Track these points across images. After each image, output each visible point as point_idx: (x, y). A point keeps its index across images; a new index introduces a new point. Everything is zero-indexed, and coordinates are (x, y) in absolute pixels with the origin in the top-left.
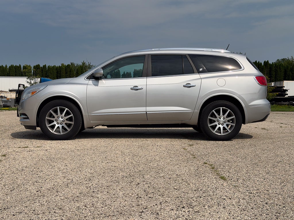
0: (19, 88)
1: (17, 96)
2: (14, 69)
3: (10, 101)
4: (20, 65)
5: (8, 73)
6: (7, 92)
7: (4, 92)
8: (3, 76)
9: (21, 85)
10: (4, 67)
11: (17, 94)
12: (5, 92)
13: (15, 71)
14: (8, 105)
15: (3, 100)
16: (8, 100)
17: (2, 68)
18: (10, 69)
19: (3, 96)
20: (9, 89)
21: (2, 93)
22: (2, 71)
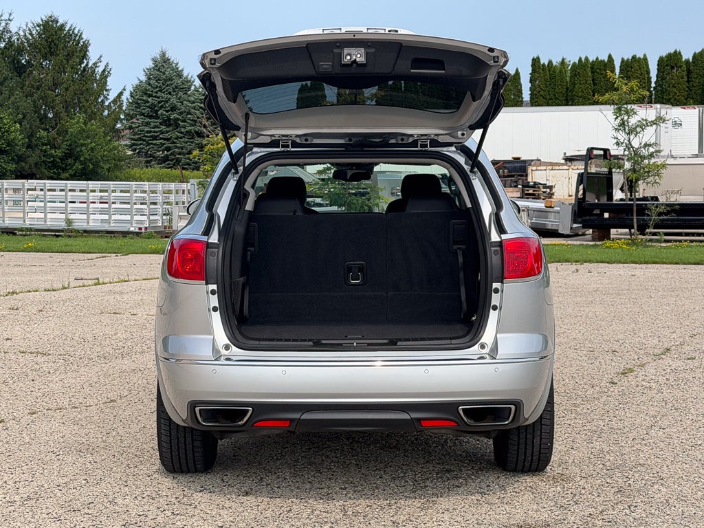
2: (590, 74)
3: (558, 212)
4: (610, 56)
5: (568, 89)
6: (557, 168)
7: (544, 168)
11: (581, 187)
12: (550, 167)
13: (593, 80)
14: (549, 227)
15: (531, 205)
16: (551, 207)
17: (549, 71)
18: (575, 75)
19: (540, 184)
20: (565, 154)
21: (539, 168)
22: (547, 83)
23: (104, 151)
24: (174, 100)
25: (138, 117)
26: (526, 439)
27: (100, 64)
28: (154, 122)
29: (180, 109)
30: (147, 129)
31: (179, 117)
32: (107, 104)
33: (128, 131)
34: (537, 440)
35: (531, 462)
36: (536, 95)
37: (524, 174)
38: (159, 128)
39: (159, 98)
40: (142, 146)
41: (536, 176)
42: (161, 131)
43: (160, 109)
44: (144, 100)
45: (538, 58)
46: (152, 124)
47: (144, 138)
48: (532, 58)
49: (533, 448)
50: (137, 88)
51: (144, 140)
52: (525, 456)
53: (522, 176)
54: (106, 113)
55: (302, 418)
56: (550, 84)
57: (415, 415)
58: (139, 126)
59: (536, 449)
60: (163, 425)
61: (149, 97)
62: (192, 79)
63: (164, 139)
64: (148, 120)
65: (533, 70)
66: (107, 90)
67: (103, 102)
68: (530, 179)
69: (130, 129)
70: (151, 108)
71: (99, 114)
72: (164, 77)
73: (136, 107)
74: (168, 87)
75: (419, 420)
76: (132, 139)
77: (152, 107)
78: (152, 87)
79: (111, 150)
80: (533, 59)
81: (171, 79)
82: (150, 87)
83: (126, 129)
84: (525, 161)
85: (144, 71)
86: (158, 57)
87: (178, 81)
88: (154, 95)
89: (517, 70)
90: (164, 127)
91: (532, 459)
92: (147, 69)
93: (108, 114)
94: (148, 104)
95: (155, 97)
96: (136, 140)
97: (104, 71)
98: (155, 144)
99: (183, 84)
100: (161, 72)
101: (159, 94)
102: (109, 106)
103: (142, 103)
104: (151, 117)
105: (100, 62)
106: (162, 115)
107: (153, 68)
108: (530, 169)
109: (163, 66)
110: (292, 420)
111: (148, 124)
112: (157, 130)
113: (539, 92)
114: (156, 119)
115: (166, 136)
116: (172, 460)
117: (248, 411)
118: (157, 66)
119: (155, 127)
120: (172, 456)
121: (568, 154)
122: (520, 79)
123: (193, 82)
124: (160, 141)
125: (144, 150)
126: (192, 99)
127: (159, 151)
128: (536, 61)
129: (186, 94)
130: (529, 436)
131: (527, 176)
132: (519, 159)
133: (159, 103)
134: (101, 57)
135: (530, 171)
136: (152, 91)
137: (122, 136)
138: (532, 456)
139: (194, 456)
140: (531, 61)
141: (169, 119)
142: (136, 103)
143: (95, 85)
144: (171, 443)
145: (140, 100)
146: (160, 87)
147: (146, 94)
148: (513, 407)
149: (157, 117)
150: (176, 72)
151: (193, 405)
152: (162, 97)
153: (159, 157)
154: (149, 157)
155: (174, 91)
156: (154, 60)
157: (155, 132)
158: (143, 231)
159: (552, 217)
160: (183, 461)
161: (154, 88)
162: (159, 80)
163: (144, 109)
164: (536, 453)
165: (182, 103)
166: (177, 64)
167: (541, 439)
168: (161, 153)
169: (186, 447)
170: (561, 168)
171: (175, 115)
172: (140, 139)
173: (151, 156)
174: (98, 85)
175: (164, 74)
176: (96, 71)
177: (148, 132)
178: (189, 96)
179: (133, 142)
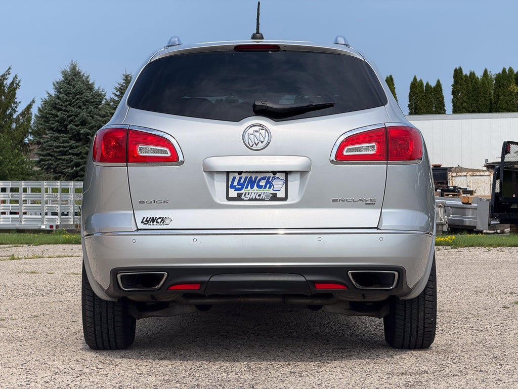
0: (503, 158)
1: (498, 190)
3: (475, 209)
5: (490, 100)
6: (478, 173)
7: (464, 174)
8: (474, 112)
9: (512, 146)
10: (478, 78)
11: (498, 182)
12: (470, 173)
14: (467, 224)
15: (448, 202)
16: (468, 203)
17: (472, 82)
18: (500, 86)
19: (461, 188)
20: (487, 160)
21: (460, 174)
22: (470, 95)
23: (12, 165)
24: (84, 114)
25: (46, 131)
26: (412, 314)
27: (8, 76)
28: (63, 137)
29: (90, 124)
30: (55, 144)
31: (89, 131)
32: (15, 116)
33: (36, 146)
34: (421, 314)
35: (417, 337)
36: (459, 107)
37: (445, 182)
38: (68, 143)
39: (68, 112)
40: (50, 162)
41: (456, 181)
42: (71, 146)
43: (70, 123)
44: (53, 114)
45: (460, 69)
46: (61, 139)
47: (53, 154)
48: (454, 69)
49: (418, 323)
50: (46, 103)
51: (52, 156)
52: (411, 331)
53: (442, 183)
54: (14, 126)
55: (210, 280)
56: (473, 96)
57: (310, 278)
58: (48, 141)
59: (421, 323)
60: (87, 301)
61: (58, 111)
62: (103, 93)
63: (73, 154)
64: (57, 135)
65: (455, 81)
66: (15, 103)
67: (11, 115)
68: (450, 184)
69: (39, 145)
70: (61, 123)
71: (7, 126)
72: (74, 90)
73: (45, 121)
74: (78, 101)
75: (314, 282)
76: (40, 155)
77: (62, 121)
78: (61, 100)
79: (18, 164)
80: (456, 71)
81: (81, 93)
82: (59, 101)
83: (34, 144)
84: (445, 169)
85: (54, 85)
86: (69, 70)
87: (88, 95)
88: (64, 108)
89: (438, 82)
90: (73, 142)
91: (417, 334)
92: (57, 83)
93: (16, 127)
94: (57, 118)
95: (65, 111)
96: (44, 156)
97: (12, 83)
98: (63, 160)
99: (93, 97)
100: (71, 85)
101: (69, 108)
102: (18, 119)
103: (51, 117)
104: (60, 131)
105: (9, 74)
106: (71, 129)
107: (63, 81)
108: (450, 175)
109: (73, 79)
110: (201, 283)
111: (56, 139)
112: (66, 144)
113: (462, 104)
114: (65, 133)
115: (76, 151)
116: (95, 335)
117: (163, 275)
118: (66, 79)
119: (64, 142)
120: (95, 330)
121: (490, 161)
122: (441, 90)
123: (105, 95)
124: (70, 156)
125: (52, 166)
126: (103, 113)
127: (68, 167)
128: (458, 73)
129: (97, 108)
130: (414, 311)
131: (447, 182)
132: (439, 166)
133: (69, 117)
134: (10, 68)
135: (450, 177)
136: (62, 105)
137: (30, 151)
138: (417, 331)
139: (115, 331)
140: (453, 73)
141: (79, 134)
142: (44, 116)
143: (3, 97)
144: (94, 318)
145: (49, 114)
146: (69, 101)
147: (55, 108)
148: (396, 273)
149: (66, 132)
150: (86, 85)
151: (115, 272)
152: (72, 111)
153: (68, 172)
154: (57, 173)
155: (85, 105)
156: (64, 73)
157: (64, 147)
158: (54, 228)
159: (469, 213)
160: (105, 336)
161: (64, 102)
162: (69, 93)
163: (52, 124)
164: (421, 327)
165: (93, 117)
166: (88, 77)
167: (425, 313)
168: (70, 169)
169: (107, 321)
170: (481, 174)
171: (85, 130)
172: (49, 155)
173: (59, 172)
174: (6, 98)
175: (74, 87)
176: (5, 83)
177: (57, 147)
178: (100, 110)
179: (41, 157)
